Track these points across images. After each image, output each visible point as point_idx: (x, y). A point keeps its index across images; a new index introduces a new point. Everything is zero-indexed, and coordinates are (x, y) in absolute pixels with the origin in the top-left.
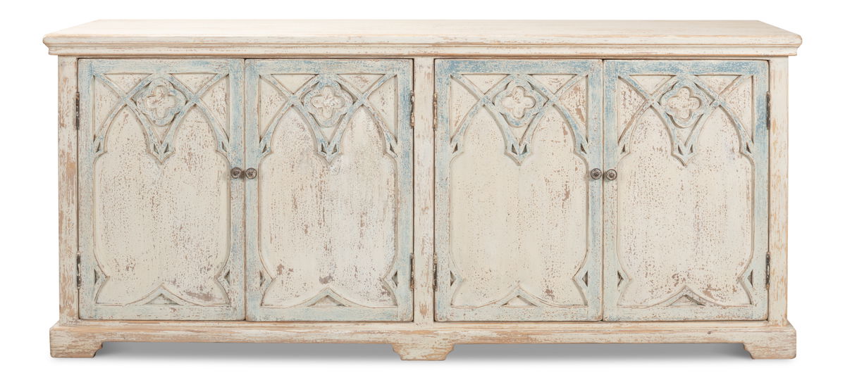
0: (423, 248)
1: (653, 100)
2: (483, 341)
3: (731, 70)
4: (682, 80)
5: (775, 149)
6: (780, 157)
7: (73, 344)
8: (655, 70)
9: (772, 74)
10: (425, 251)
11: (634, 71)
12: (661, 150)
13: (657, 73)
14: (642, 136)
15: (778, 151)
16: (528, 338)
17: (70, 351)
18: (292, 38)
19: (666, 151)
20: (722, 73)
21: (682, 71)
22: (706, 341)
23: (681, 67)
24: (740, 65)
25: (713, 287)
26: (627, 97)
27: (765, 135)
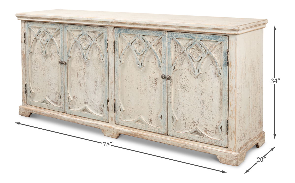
0: (111, 97)
1: (184, 49)
2: (127, 134)
3: (213, 39)
4: (195, 42)
5: (231, 75)
6: (233, 78)
7: (24, 112)
8: (185, 37)
9: (229, 42)
10: (112, 98)
11: (178, 37)
12: (188, 70)
13: (186, 38)
14: (182, 64)
15: (232, 75)
16: (141, 136)
17: (23, 114)
18: (73, 18)
19: (190, 71)
20: (210, 40)
21: (195, 38)
22: (202, 151)
23: (194, 37)
24: (217, 37)
25: (208, 129)
26: (176, 47)
27: (227, 68)
